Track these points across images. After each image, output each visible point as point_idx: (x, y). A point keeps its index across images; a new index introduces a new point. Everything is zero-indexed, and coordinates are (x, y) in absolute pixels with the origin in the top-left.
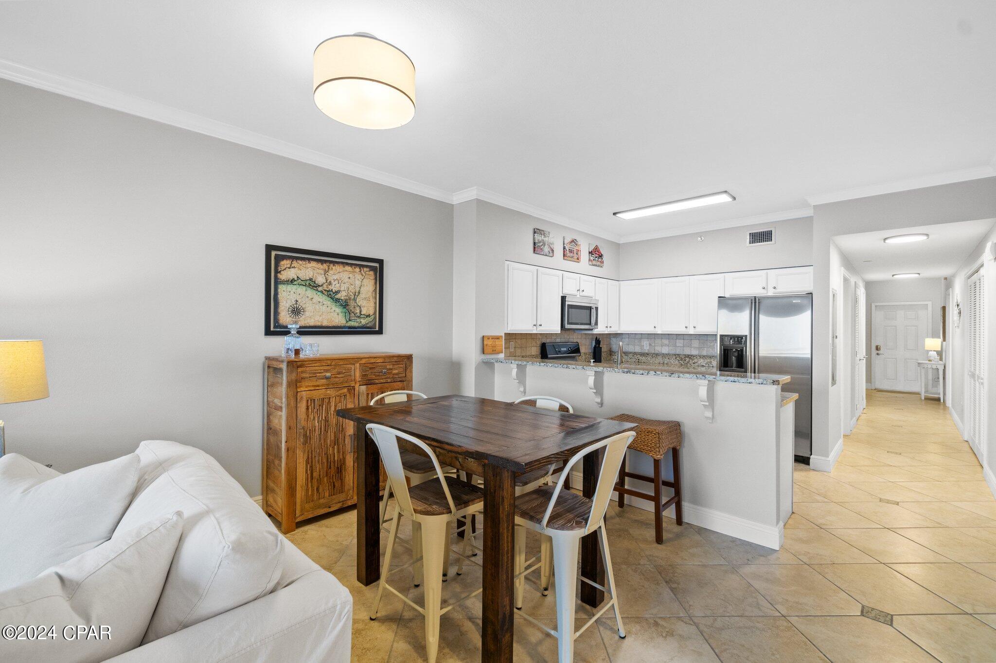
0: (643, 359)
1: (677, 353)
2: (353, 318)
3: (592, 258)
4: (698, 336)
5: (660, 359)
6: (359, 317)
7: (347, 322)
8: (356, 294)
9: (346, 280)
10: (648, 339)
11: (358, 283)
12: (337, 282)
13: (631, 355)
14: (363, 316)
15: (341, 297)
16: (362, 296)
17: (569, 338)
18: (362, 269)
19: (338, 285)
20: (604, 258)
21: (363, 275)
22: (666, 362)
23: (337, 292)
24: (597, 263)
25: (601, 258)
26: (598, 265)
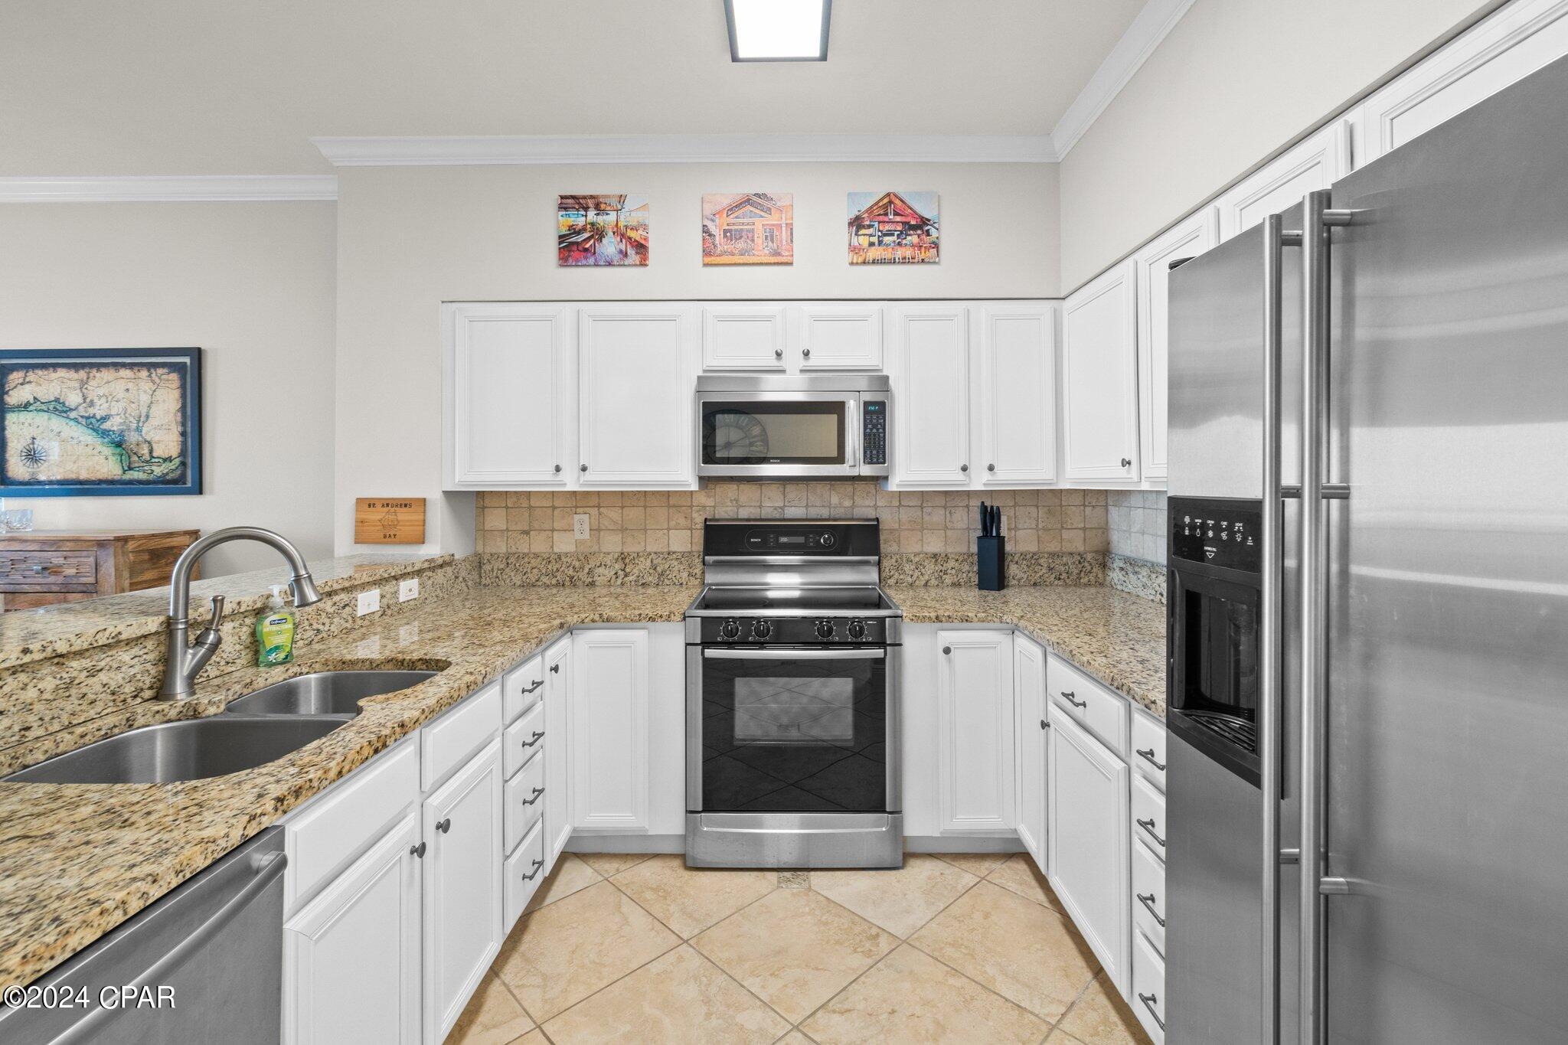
2: (137, 465)
3: (864, 241)
6: (147, 462)
7: (124, 471)
8: (142, 419)
9: (121, 395)
11: (145, 399)
12: (103, 400)
14: (157, 460)
15: (112, 426)
16: (154, 422)
18: (152, 370)
19: (106, 405)
20: (942, 231)
21: (154, 382)
23: (104, 419)
24: (900, 253)
25: (919, 232)
26: (905, 258)
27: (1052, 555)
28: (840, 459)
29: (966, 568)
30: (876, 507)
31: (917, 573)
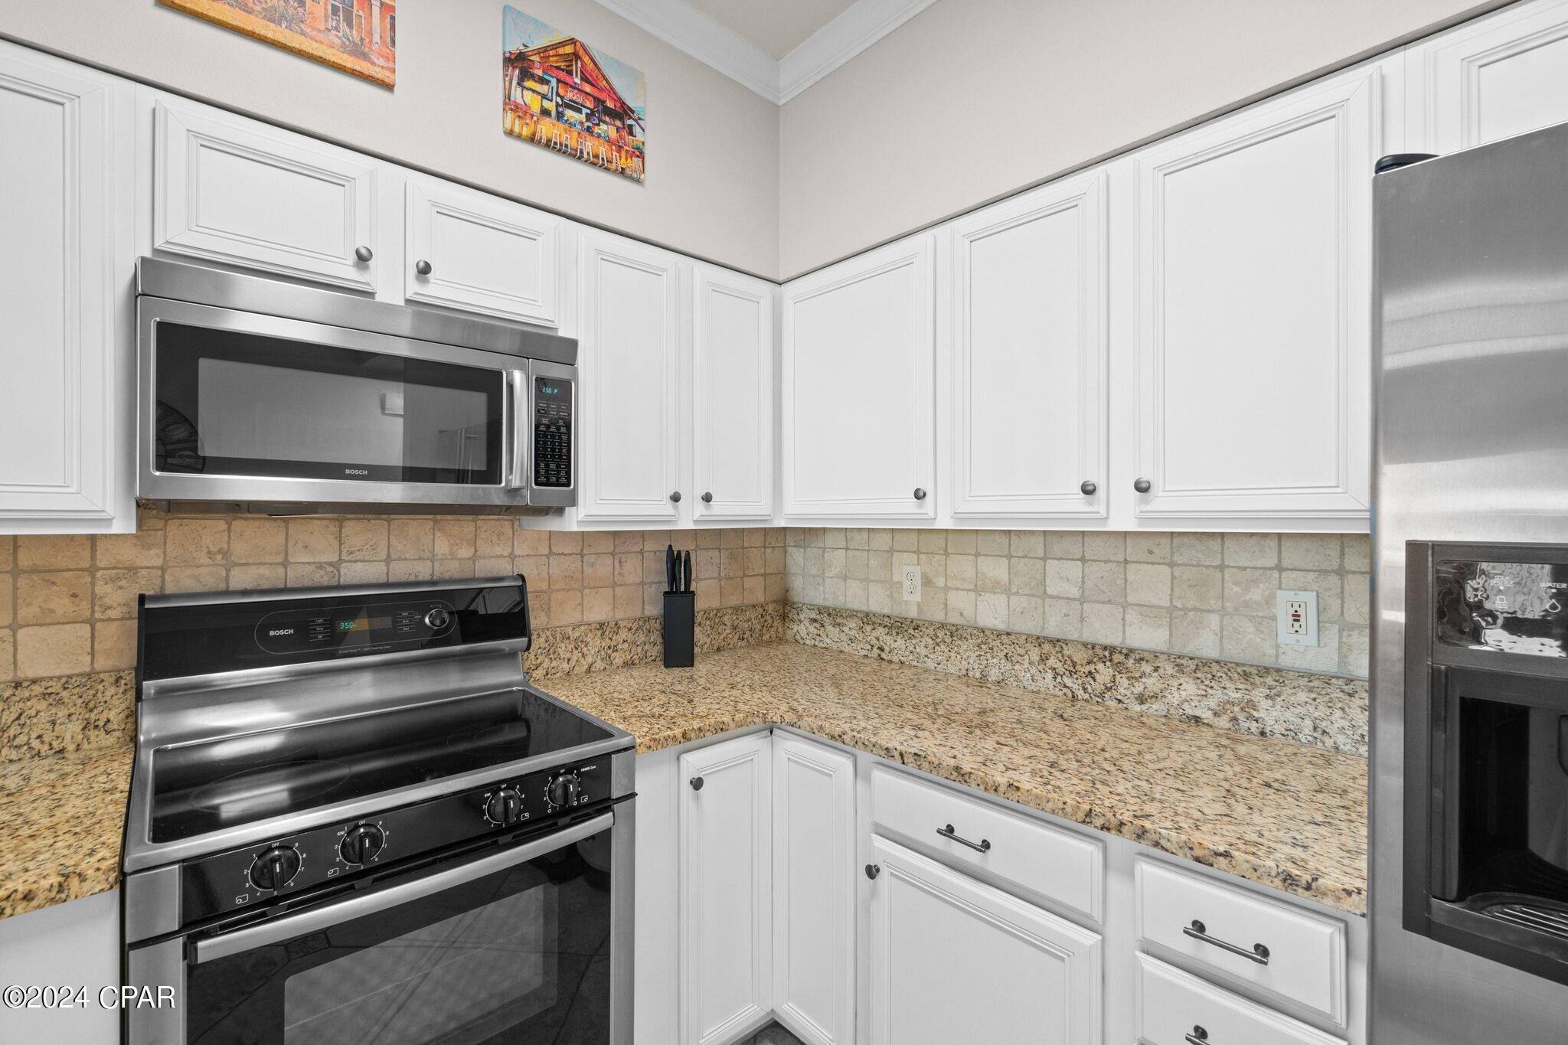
0: (897, 645)
1: (1052, 630)
3: (532, 101)
4: (1166, 541)
5: (966, 658)
10: (918, 552)
13: (853, 623)
17: (474, 558)
20: (651, 135)
22: (994, 674)
24: (589, 146)
25: (618, 123)
26: (596, 156)
27: (738, 610)
28: (490, 474)
29: (642, 638)
30: (512, 557)
31: (577, 654)
